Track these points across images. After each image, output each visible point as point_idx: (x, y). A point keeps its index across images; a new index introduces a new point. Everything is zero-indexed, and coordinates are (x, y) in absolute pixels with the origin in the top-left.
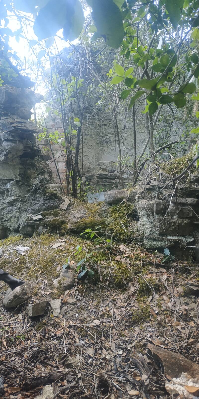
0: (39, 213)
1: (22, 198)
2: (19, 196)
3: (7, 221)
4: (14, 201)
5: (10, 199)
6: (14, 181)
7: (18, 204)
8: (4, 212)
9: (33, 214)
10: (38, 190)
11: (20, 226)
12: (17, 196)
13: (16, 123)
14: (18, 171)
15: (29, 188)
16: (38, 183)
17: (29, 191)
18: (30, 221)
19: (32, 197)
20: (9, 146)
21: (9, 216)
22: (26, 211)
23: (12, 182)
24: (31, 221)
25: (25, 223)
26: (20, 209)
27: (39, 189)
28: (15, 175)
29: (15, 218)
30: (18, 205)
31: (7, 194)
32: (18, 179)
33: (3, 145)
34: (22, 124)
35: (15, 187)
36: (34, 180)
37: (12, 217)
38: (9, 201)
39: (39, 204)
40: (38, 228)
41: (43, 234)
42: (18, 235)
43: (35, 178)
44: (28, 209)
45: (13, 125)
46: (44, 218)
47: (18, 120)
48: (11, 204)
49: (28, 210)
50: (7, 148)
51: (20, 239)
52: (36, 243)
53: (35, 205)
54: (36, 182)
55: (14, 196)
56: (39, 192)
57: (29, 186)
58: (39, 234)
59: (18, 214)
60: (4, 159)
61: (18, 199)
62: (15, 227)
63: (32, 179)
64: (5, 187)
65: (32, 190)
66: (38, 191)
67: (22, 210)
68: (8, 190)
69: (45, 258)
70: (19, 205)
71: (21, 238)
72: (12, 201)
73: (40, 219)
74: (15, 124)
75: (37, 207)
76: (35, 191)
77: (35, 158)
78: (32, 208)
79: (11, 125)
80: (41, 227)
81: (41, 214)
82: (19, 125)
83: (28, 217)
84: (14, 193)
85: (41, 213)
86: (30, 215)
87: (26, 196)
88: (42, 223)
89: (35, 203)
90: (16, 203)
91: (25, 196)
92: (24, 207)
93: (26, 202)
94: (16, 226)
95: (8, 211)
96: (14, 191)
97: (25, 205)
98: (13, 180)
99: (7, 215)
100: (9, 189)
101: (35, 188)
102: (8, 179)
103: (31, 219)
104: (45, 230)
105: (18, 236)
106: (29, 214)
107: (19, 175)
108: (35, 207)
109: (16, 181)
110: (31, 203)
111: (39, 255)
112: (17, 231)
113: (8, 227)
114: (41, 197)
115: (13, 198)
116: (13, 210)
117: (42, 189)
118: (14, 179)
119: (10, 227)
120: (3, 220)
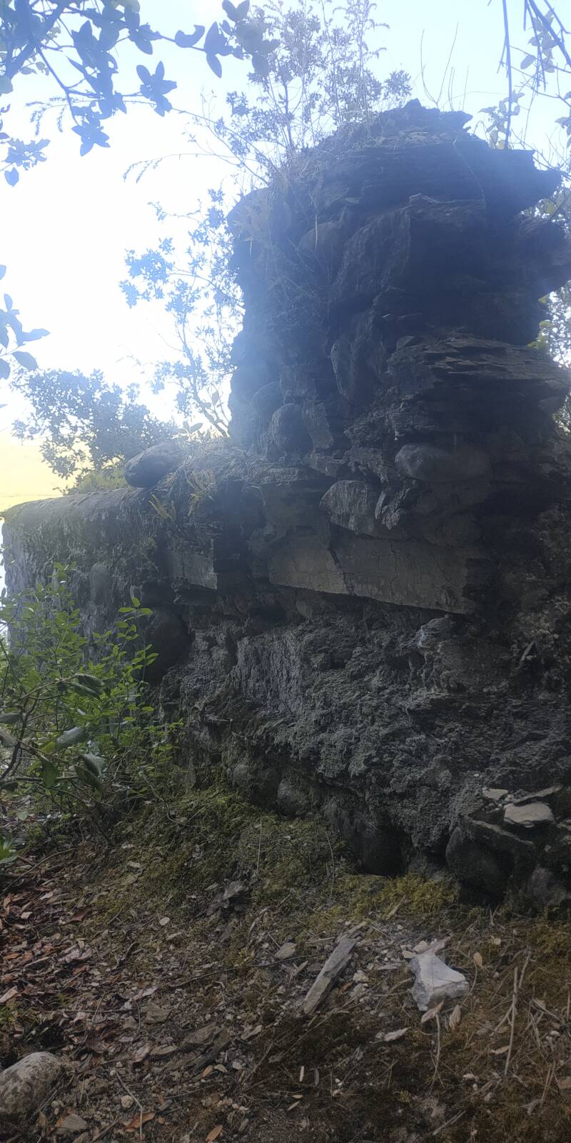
0: (541, 794)
1: (470, 698)
2: (460, 688)
3: (402, 796)
4: (438, 707)
5: (422, 696)
6: (446, 616)
7: (451, 725)
8: (392, 754)
9: (512, 789)
10: (547, 667)
11: (449, 837)
12: (449, 689)
13: (452, 355)
14: (465, 572)
15: (506, 657)
16: (544, 635)
17: (505, 667)
18: (489, 826)
19: (515, 702)
20: (419, 462)
21: (409, 777)
22: (483, 764)
23: (437, 621)
24: (496, 828)
25: (469, 832)
26: (457, 749)
27: (550, 664)
28: (451, 593)
29: (434, 793)
30: (451, 730)
31: (416, 671)
32: (461, 611)
33: (397, 460)
34: (484, 356)
35: (445, 646)
36: (530, 618)
37: (421, 783)
38: (418, 706)
39: (543, 743)
40: (527, 871)
41: (552, 917)
42: (438, 878)
43: (537, 609)
44: (493, 757)
45: (441, 364)
46: (561, 825)
47: (463, 343)
48: (425, 719)
49: (493, 761)
50: (410, 472)
51: (446, 903)
52: (505, 960)
53: (524, 741)
54: (538, 628)
55: (439, 685)
56: (550, 678)
57: (507, 644)
58: (530, 908)
59: (444, 776)
60: (399, 522)
61: (453, 701)
62: (427, 833)
63: (521, 614)
64: (410, 643)
65: (517, 665)
66: (546, 674)
67: (466, 759)
68: (417, 655)
69: (530, 1107)
70: (453, 729)
71: (451, 898)
72: (429, 707)
73: (541, 827)
74: (449, 359)
75: (533, 753)
76: (532, 674)
77: (542, 515)
78: (508, 755)
79: (430, 367)
80: (541, 873)
81: (548, 800)
82: (468, 362)
83: (487, 801)
84: (439, 672)
85: (549, 791)
86: (495, 794)
87: (489, 693)
88: (547, 848)
89: (525, 734)
90: (446, 721)
91: (485, 690)
92: (477, 744)
93: (486, 719)
94: (435, 833)
95: (410, 752)
96: (440, 661)
97: (481, 734)
98: (440, 613)
99: (405, 770)
100: (421, 652)
101: (529, 658)
102: (422, 606)
103: (498, 818)
104: (563, 898)
105: (439, 884)
106: (494, 786)
107: (468, 591)
108: (524, 755)
109: (456, 617)
110: (509, 730)
111: (498, 1063)
112: (437, 856)
113: (401, 828)
114: (556, 706)
115: (435, 693)
116: (432, 749)
117: (564, 664)
118: (447, 610)
119: (411, 828)
120: (387, 791)
